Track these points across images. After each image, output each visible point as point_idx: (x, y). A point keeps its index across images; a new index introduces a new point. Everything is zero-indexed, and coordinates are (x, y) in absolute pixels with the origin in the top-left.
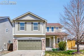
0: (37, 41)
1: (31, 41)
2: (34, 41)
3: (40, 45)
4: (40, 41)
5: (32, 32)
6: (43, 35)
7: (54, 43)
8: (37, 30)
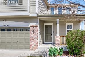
0: (21, 29)
1: (9, 29)
2: (15, 29)
3: (27, 39)
4: (27, 29)
5: (5, 8)
6: (31, 15)
7: (58, 35)
8: (17, 5)
